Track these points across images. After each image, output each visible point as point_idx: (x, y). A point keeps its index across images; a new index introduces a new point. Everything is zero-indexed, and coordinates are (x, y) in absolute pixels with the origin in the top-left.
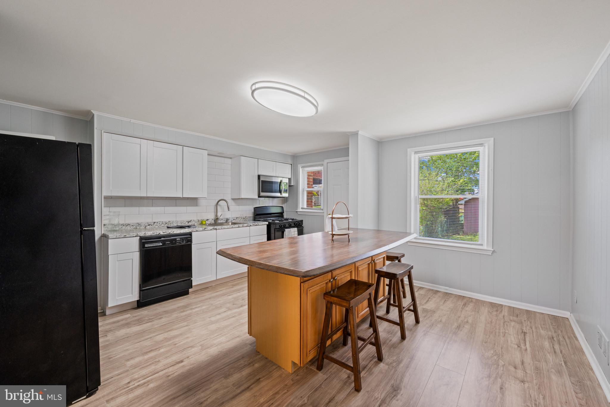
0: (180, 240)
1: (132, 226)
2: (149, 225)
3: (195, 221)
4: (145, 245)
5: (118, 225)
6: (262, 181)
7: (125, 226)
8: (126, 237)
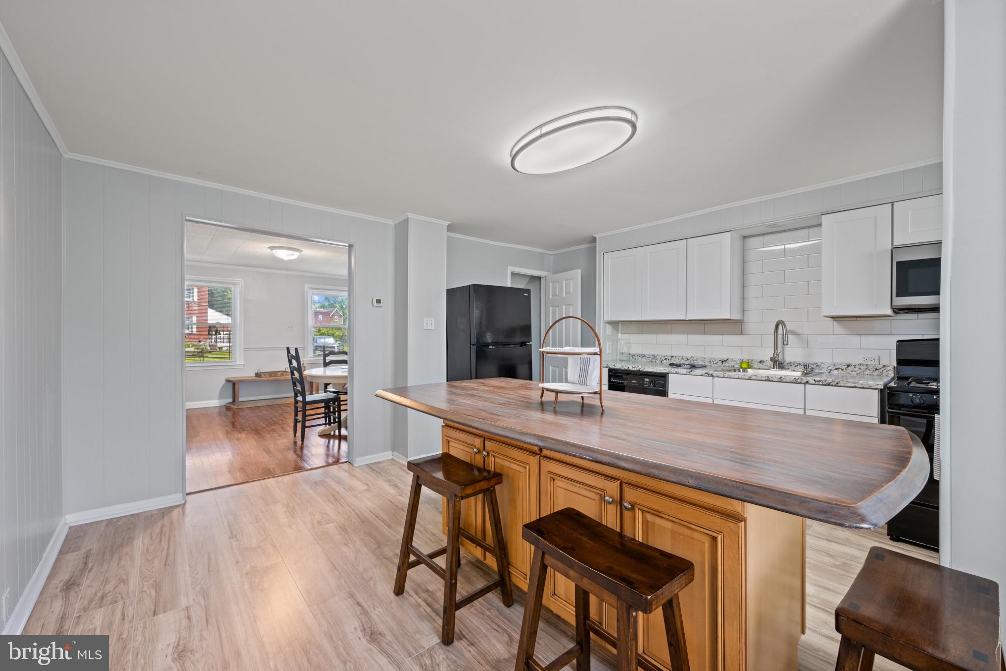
0: (651, 382)
3: (735, 361)
6: (898, 263)
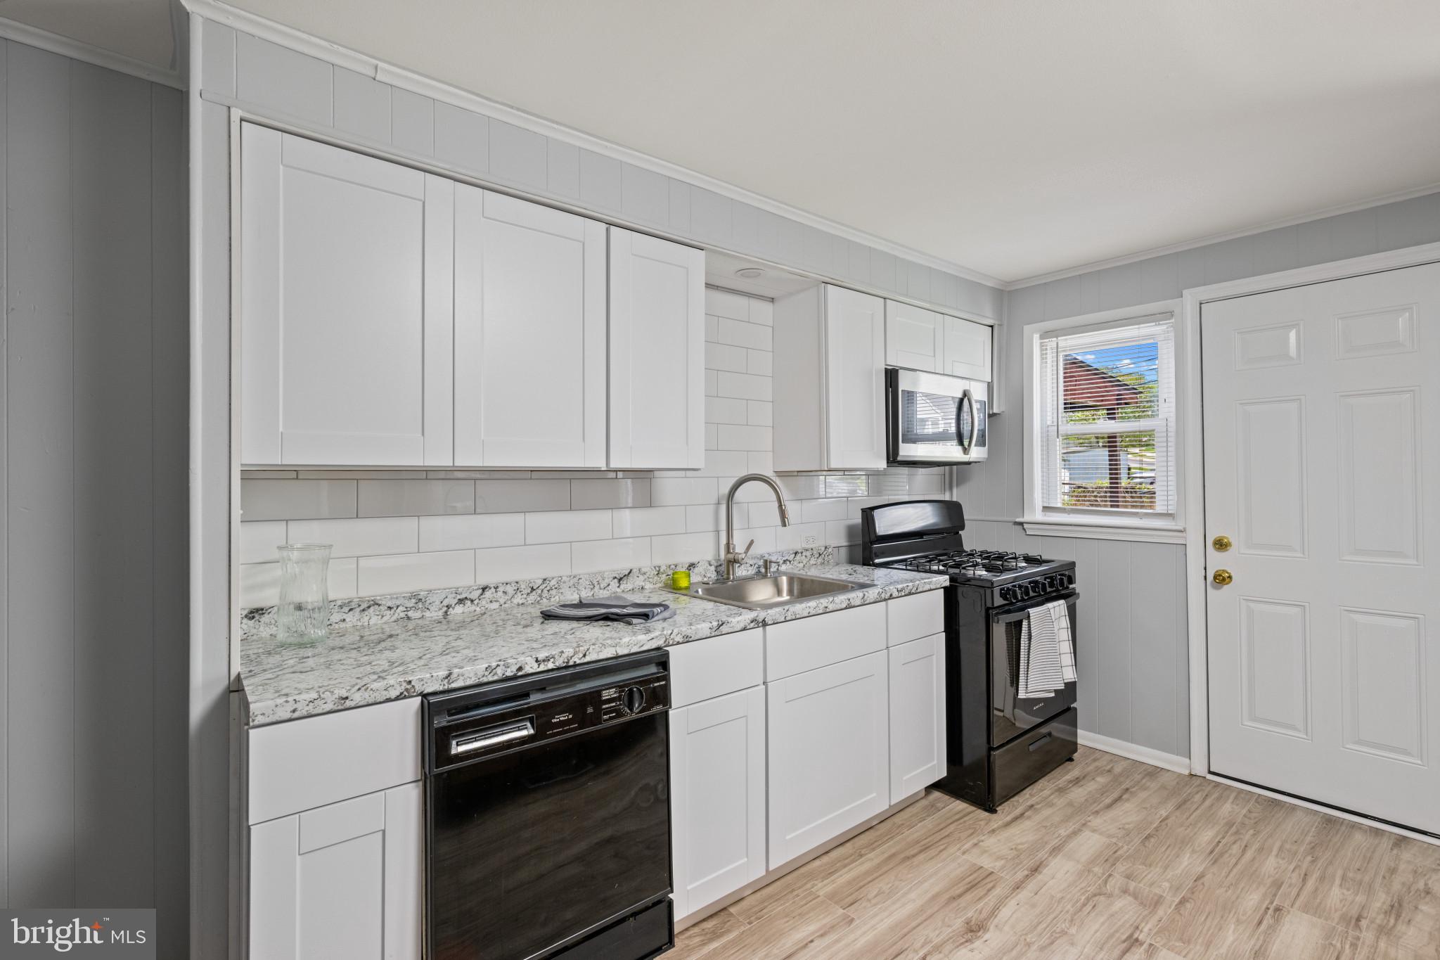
0: (619, 698)
1: (390, 608)
2: (461, 601)
3: (644, 573)
4: (448, 747)
5: (327, 604)
6: (902, 391)
7: (358, 610)
8: (348, 704)
